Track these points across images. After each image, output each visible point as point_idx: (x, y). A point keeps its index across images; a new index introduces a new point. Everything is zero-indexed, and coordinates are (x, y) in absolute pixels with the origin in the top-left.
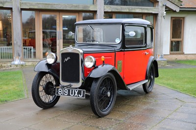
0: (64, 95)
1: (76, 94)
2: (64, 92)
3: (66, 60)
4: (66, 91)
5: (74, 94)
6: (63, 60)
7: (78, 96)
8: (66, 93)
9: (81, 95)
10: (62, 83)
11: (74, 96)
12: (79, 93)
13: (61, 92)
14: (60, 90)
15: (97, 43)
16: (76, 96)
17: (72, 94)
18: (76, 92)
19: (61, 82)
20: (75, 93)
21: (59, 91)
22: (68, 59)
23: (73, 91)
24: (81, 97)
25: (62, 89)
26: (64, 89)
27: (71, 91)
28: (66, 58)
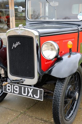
0: (14, 93)
1: (30, 94)
2: (14, 90)
3: (15, 46)
4: (16, 88)
5: (28, 94)
7: (34, 97)
8: (16, 91)
10: (11, 77)
11: (27, 96)
14: (9, 86)
15: (54, 20)
16: (30, 96)
17: (25, 93)
18: (31, 91)
19: (9, 75)
20: (28, 92)
21: (8, 88)
22: (17, 44)
23: (26, 88)
24: (37, 97)
25: (11, 85)
26: (14, 85)
27: (23, 88)
28: (15, 43)
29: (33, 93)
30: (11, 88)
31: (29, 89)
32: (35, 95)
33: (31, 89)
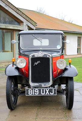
0: (35, 94)
1: (47, 92)
3: (36, 64)
4: (37, 91)
6: (33, 64)
7: (50, 94)
8: (37, 93)
10: (32, 84)
11: (45, 94)
13: (31, 92)
14: (30, 91)
16: (47, 94)
17: (43, 93)
18: (47, 91)
21: (29, 92)
22: (38, 63)
23: (44, 90)
24: (52, 94)
25: (32, 90)
26: (34, 90)
27: (42, 90)
28: (36, 62)
29: (49, 92)
30: (33, 92)
31: (46, 90)
32: (50, 93)
33: (47, 89)
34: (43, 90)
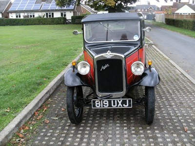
0: (103, 107)
1: (120, 104)
2: (103, 104)
3: (104, 68)
4: (106, 102)
7: (123, 106)
8: (106, 105)
9: (126, 104)
11: (117, 106)
12: (124, 102)
13: (99, 104)
16: (120, 106)
17: (114, 104)
18: (120, 103)
19: (98, 93)
20: (118, 103)
21: (96, 104)
22: (106, 66)
23: (116, 101)
24: (126, 106)
25: (100, 101)
26: (103, 101)
27: (112, 101)
28: (104, 66)
29: (122, 103)
31: (118, 101)
33: (120, 101)
34: (114, 101)
